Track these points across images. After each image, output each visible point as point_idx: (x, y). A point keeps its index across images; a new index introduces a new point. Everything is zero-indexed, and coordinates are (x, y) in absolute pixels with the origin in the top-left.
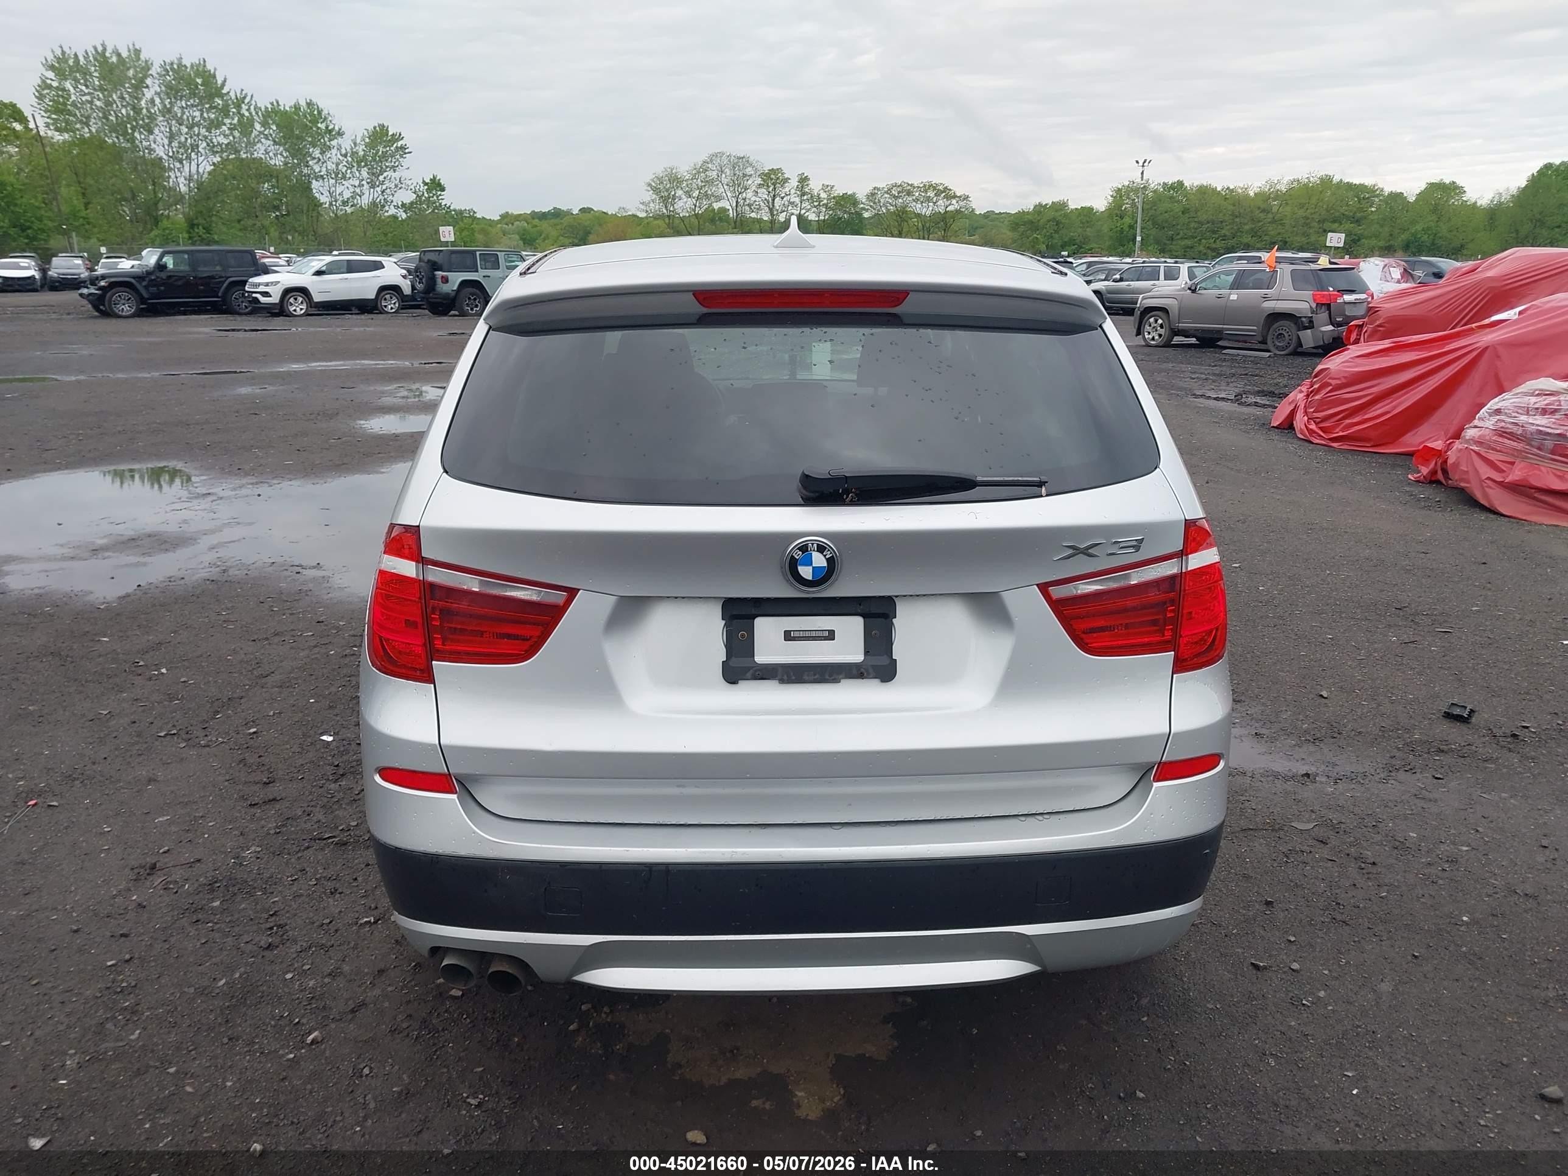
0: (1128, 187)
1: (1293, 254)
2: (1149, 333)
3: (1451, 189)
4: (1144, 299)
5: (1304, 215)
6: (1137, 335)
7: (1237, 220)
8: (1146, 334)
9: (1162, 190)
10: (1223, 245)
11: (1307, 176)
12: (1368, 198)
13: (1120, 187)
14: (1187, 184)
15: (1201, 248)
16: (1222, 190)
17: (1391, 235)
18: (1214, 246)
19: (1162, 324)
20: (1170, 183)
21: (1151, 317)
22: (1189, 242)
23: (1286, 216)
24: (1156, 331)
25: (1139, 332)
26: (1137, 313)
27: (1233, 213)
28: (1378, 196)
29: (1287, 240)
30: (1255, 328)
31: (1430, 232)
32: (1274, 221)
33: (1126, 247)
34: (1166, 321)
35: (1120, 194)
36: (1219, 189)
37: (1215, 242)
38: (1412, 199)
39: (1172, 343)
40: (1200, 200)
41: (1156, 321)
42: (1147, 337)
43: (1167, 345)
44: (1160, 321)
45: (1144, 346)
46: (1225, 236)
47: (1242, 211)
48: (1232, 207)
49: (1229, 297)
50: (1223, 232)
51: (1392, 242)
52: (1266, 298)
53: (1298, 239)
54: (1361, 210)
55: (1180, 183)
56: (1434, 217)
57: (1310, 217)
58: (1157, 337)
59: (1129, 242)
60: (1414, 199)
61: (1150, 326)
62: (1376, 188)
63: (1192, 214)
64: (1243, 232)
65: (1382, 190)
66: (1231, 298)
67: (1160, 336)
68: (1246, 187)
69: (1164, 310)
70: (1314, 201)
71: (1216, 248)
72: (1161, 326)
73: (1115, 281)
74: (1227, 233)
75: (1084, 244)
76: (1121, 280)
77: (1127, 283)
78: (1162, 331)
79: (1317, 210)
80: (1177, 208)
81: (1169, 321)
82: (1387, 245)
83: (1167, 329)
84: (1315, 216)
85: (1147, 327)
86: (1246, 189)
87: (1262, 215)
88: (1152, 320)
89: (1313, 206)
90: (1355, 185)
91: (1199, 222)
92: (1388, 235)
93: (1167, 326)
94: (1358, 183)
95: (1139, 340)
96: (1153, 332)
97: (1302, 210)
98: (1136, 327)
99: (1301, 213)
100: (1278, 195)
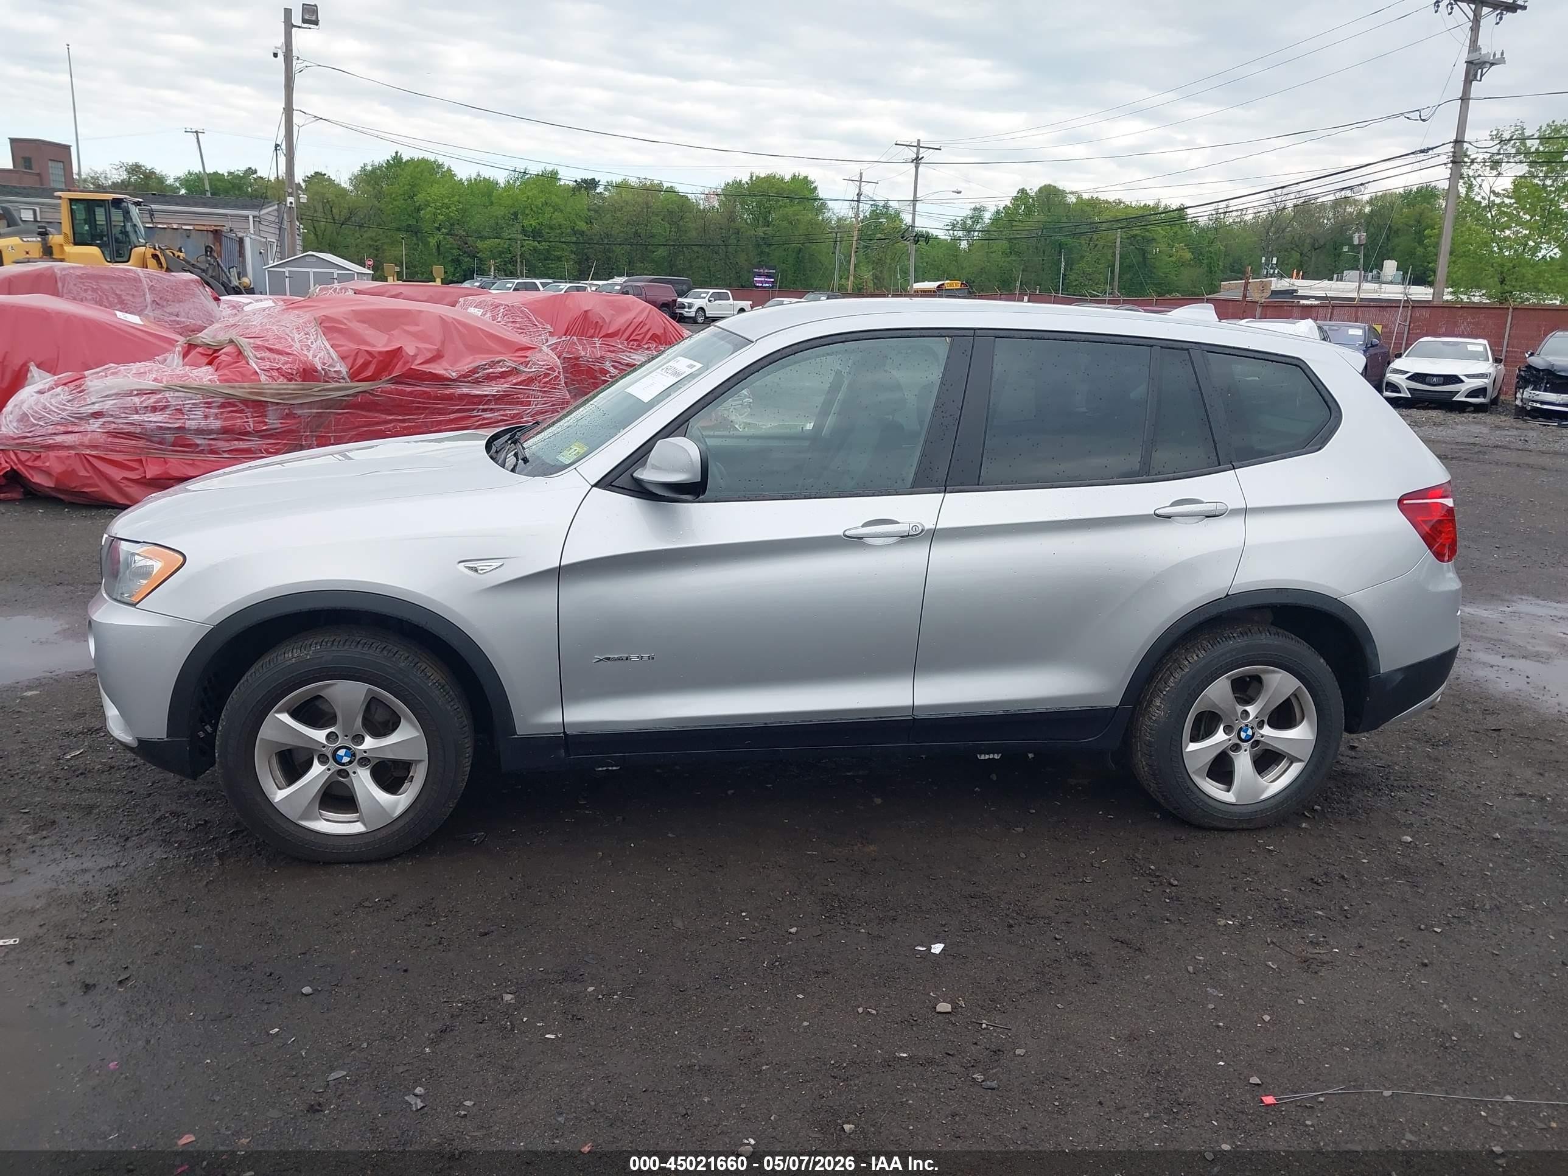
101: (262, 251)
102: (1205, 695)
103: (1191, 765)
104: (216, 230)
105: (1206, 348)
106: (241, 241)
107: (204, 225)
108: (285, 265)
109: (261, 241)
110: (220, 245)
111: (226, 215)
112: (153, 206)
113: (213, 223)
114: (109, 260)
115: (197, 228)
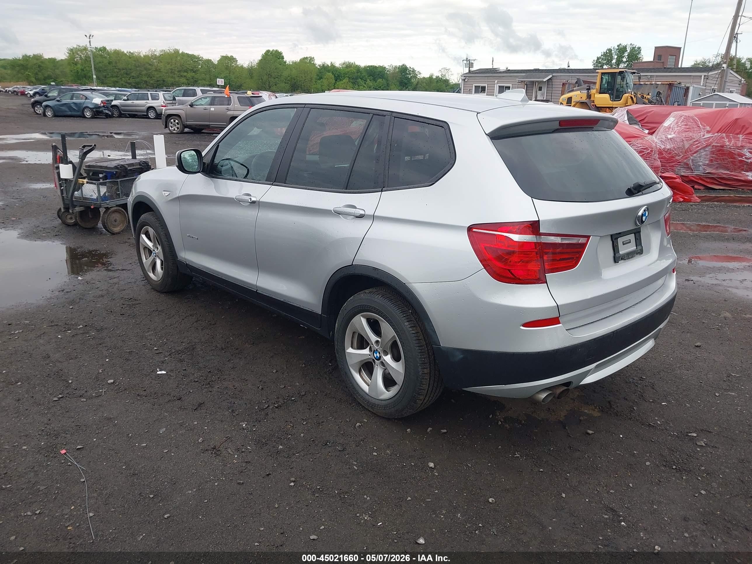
0: (76, 48)
1: (210, 88)
2: (172, 127)
3: (232, 59)
4: (166, 110)
5: (171, 68)
6: (165, 128)
7: (138, 69)
8: (170, 127)
9: (95, 51)
10: (134, 81)
11: (168, 49)
12: (197, 61)
13: (72, 48)
14: (108, 48)
15: (123, 82)
16: (127, 53)
17: (210, 79)
18: (129, 81)
19: (178, 122)
20: (99, 48)
21: (172, 119)
22: (115, 79)
23: (162, 68)
24: (175, 126)
25: (166, 127)
26: (163, 118)
27: (135, 65)
28: (201, 60)
29: (165, 80)
30: (225, 124)
31: (227, 78)
32: (156, 70)
33: (82, 80)
34: (180, 122)
35: (73, 52)
36: (125, 52)
37: (129, 79)
38: (216, 63)
39: (184, 131)
40: (117, 58)
41: (175, 121)
42: (171, 129)
43: (182, 133)
44: (177, 121)
45: (169, 133)
46: (133, 76)
47: (139, 64)
48: (134, 62)
49: (210, 109)
50: (133, 74)
51: (212, 83)
52: (228, 110)
53: (170, 79)
54: (195, 67)
55: (105, 48)
56: (228, 72)
57: (174, 69)
58: (176, 129)
59: (83, 78)
60: (217, 63)
61: (172, 123)
62: (200, 56)
63: (114, 65)
64: (142, 75)
65: (202, 58)
66: (211, 110)
67: (178, 128)
68: (139, 52)
69: (178, 116)
70: (174, 61)
71: (130, 83)
72: (178, 124)
73: (124, 100)
74: (135, 75)
75: (56, 78)
76: (128, 100)
77: (132, 101)
78: (179, 126)
79: (176, 66)
80: (106, 62)
81: (182, 121)
82: (210, 83)
83: (181, 125)
84: (176, 68)
85: (170, 124)
86: (139, 53)
87: (150, 67)
88: (172, 120)
89: (174, 64)
90: (190, 55)
91: (119, 69)
92: (209, 79)
93: (181, 123)
94: (191, 54)
95: (167, 131)
96: (174, 127)
97: (169, 65)
98: (164, 124)
99: (169, 67)
100: (154, 57)
101: (701, 93)
102: (352, 322)
103: (351, 361)
104: (670, 84)
105: (394, 115)
106: (687, 89)
107: (667, 81)
108: (701, 100)
109: (702, 89)
110: (671, 91)
111: (691, 76)
112: (642, 74)
113: (670, 80)
114: (612, 100)
115: (663, 83)
